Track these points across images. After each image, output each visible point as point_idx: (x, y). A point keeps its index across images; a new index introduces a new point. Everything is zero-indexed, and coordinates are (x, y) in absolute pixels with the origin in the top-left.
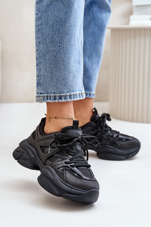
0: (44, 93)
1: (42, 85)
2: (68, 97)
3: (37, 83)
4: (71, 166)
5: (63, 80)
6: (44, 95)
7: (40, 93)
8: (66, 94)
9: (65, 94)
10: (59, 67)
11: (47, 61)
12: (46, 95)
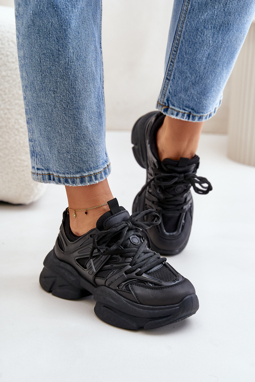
0: (43, 170)
1: (39, 156)
2: (78, 180)
3: (30, 151)
4: (136, 274)
5: (68, 152)
6: (43, 172)
7: (38, 169)
8: (75, 176)
9: (72, 176)
10: (58, 132)
11: (40, 120)
12: (46, 172)
